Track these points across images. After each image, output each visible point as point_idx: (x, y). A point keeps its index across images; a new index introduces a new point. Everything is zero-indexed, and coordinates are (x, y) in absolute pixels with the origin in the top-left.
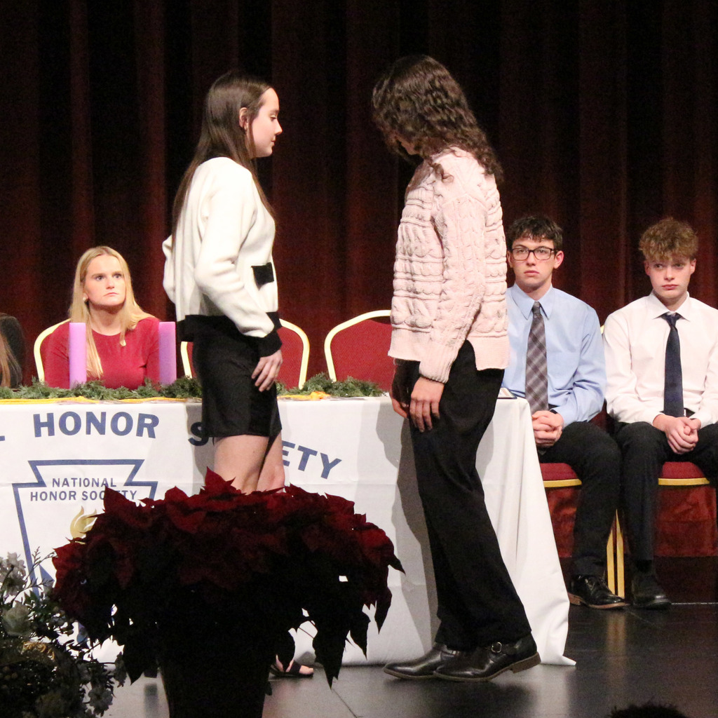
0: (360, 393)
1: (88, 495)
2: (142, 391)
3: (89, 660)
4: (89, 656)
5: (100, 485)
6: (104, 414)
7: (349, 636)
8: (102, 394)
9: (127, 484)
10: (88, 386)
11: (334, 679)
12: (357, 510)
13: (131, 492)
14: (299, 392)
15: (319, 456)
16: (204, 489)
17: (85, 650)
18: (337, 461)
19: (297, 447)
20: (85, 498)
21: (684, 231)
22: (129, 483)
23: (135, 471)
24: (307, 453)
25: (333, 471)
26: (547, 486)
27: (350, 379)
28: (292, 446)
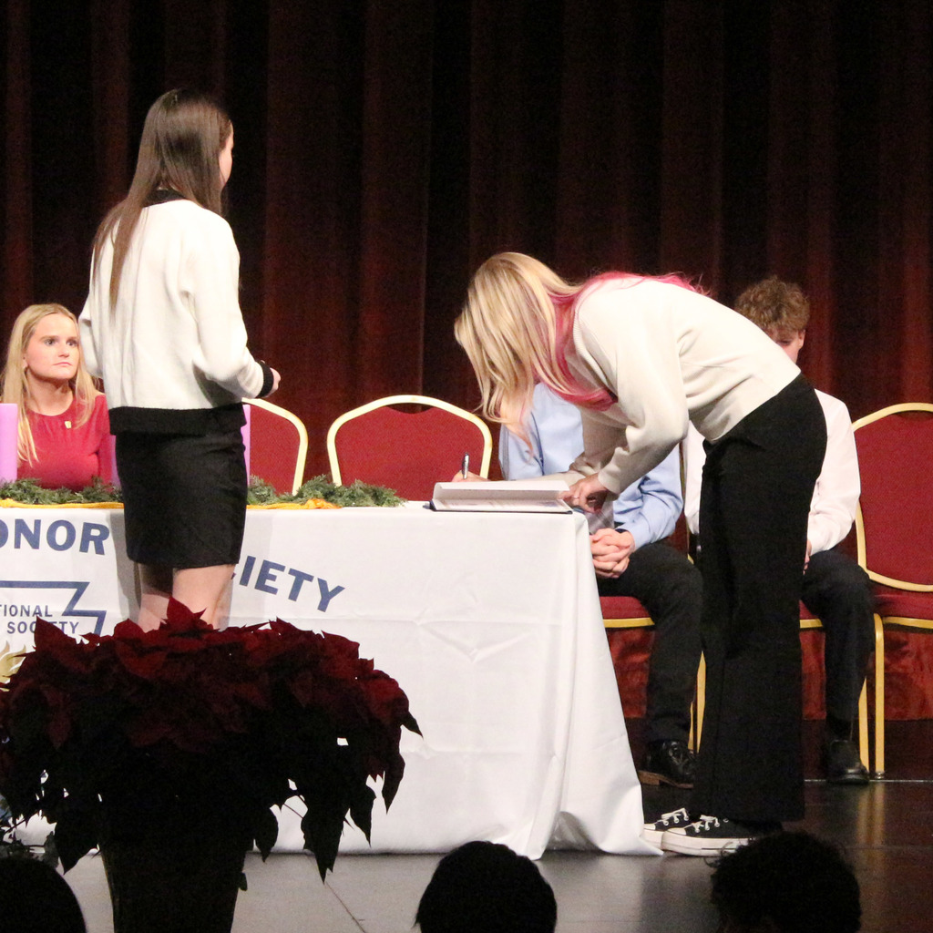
0: (371, 501)
1: (16, 627)
2: (89, 493)
3: (10, 841)
4: (10, 837)
5: (31, 613)
6: (38, 523)
7: (348, 816)
8: (36, 496)
9: (66, 614)
10: (19, 486)
11: (328, 871)
12: (363, 654)
13: (71, 623)
14: (291, 500)
15: (315, 582)
16: (164, 623)
17: (6, 829)
18: (339, 589)
19: (287, 570)
20: (11, 630)
21: (793, 296)
22: (69, 613)
23: (76, 598)
24: (300, 577)
25: (333, 602)
26: (608, 626)
27: (358, 484)
28: (281, 568)
